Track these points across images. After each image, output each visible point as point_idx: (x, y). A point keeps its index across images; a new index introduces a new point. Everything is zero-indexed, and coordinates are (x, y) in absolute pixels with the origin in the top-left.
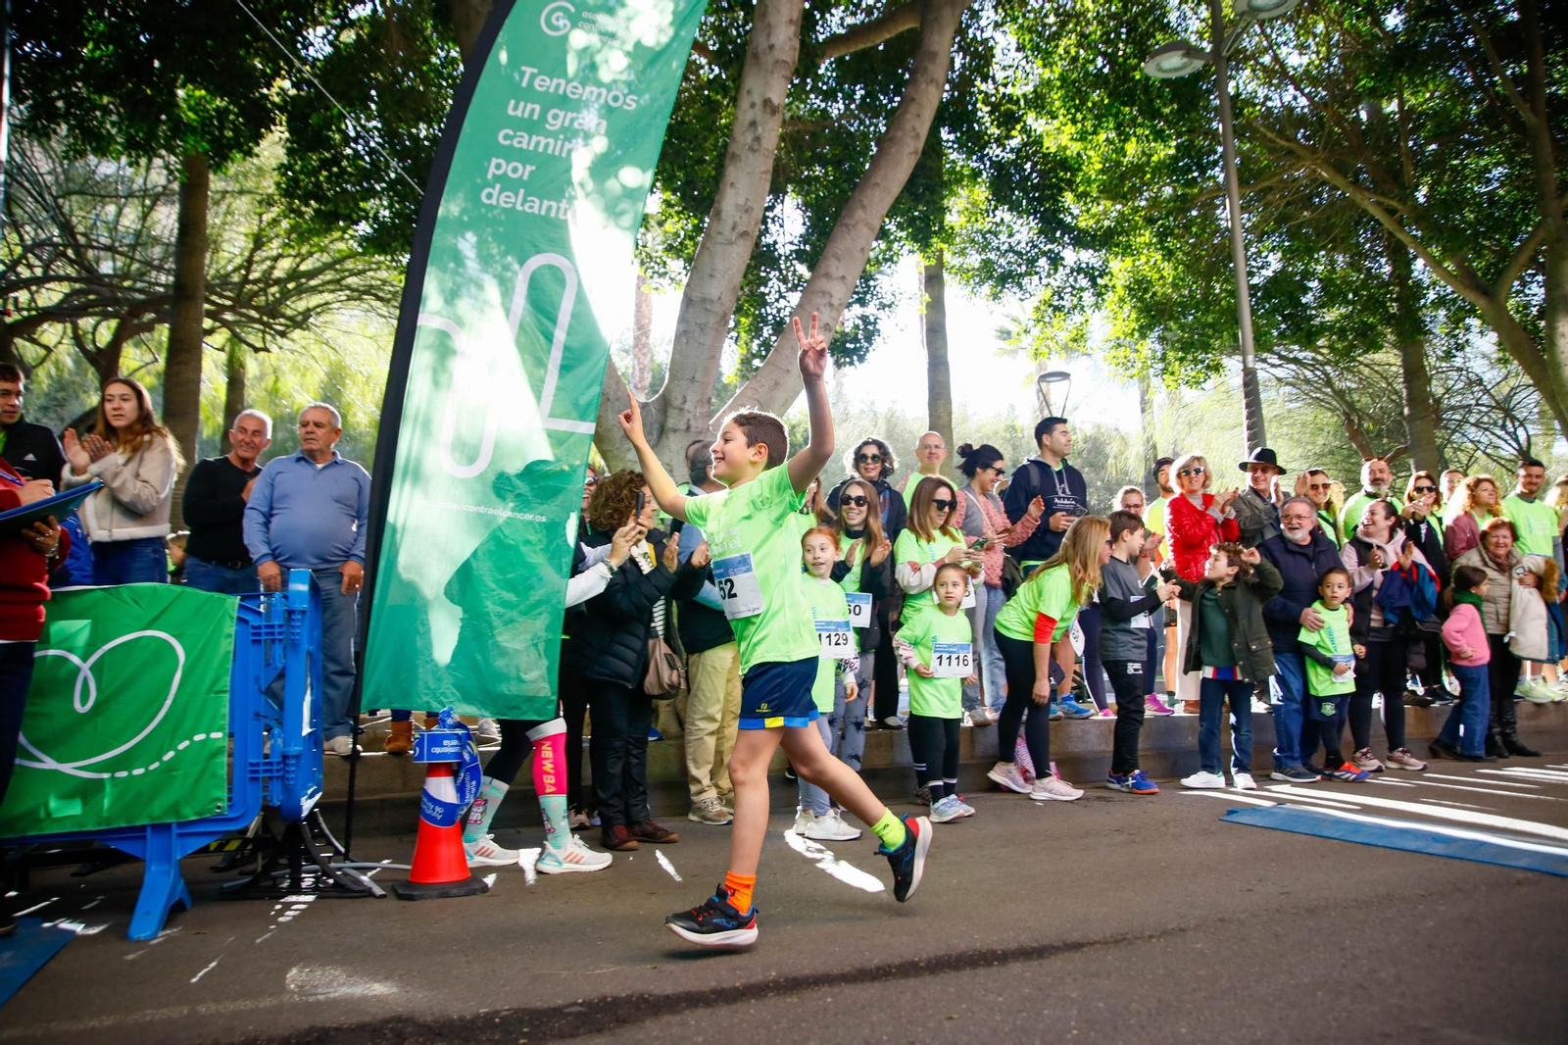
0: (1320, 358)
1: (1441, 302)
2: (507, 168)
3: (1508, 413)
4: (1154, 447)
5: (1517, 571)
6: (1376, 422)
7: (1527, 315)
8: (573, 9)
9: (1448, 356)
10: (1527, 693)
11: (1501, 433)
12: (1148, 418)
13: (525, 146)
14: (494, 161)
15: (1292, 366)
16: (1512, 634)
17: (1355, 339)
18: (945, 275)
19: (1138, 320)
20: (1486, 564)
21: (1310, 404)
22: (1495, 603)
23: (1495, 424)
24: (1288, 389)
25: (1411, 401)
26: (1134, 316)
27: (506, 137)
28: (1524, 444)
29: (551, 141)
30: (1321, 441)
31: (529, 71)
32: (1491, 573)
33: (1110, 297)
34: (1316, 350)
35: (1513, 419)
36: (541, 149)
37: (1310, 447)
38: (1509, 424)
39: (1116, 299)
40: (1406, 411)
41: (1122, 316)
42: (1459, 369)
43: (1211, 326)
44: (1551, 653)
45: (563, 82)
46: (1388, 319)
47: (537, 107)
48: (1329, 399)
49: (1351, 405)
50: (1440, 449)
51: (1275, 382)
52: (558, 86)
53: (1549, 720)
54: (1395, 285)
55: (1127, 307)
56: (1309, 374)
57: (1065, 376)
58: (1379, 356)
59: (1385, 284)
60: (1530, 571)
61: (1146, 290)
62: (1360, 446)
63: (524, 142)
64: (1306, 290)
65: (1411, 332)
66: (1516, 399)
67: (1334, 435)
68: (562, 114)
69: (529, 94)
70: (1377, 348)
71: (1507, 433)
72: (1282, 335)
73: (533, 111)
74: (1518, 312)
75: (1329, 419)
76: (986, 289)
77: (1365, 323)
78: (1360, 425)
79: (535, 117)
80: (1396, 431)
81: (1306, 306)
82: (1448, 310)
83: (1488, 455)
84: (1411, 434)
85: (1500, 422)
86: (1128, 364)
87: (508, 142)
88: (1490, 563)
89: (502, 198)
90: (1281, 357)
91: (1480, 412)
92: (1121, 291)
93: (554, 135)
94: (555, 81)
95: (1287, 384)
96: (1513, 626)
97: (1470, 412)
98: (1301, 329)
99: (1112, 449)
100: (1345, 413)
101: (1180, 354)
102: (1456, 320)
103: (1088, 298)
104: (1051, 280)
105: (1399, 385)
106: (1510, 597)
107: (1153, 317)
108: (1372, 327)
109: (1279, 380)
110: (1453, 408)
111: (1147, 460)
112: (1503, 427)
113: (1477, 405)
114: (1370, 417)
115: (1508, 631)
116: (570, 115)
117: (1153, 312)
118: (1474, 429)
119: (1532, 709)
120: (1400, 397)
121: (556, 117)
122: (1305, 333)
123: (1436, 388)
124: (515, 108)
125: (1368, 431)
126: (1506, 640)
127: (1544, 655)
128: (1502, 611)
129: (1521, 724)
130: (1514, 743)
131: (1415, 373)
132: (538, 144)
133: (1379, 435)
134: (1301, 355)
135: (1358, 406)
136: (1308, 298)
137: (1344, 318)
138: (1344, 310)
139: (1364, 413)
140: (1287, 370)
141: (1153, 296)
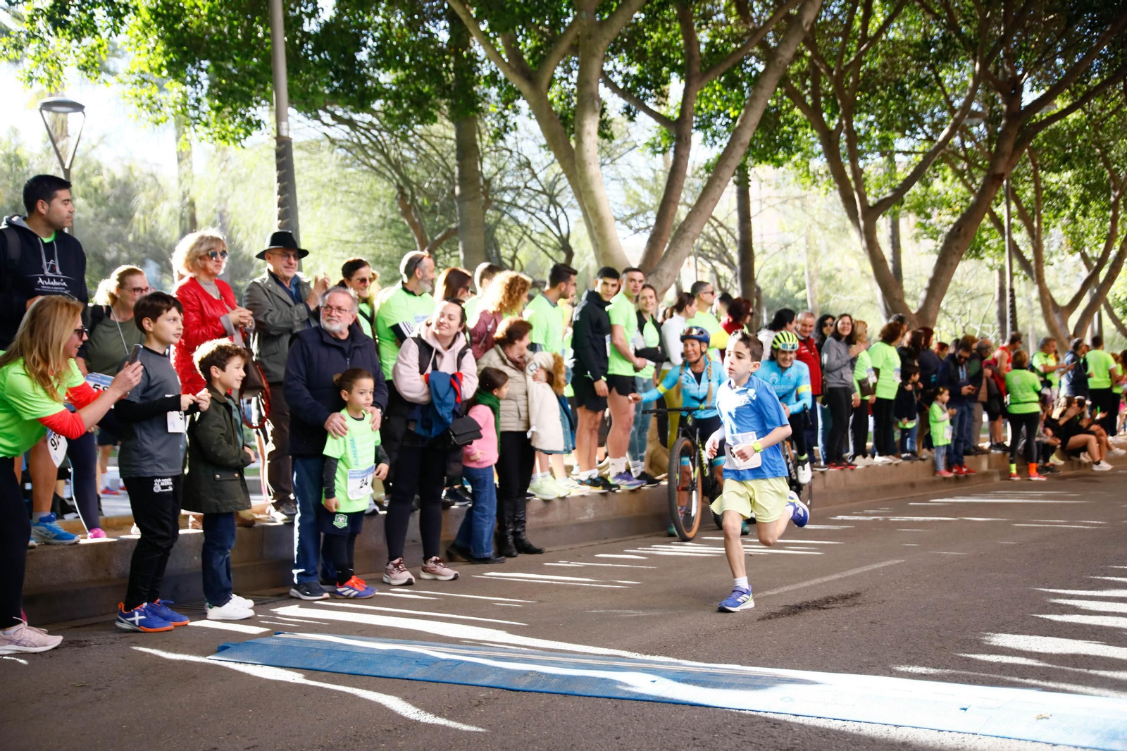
0: (376, 121)
1: (492, 79)
3: (553, 200)
4: (192, 204)
5: (531, 369)
6: (432, 197)
7: (569, 104)
9: (499, 135)
10: (537, 490)
11: (546, 219)
12: (185, 169)
15: (347, 128)
16: (533, 429)
17: (409, 106)
19: (166, 54)
20: (505, 363)
21: (364, 172)
22: (516, 401)
23: (541, 209)
24: (342, 152)
25: (463, 180)
26: (161, 48)
28: (564, 232)
30: (377, 212)
32: (509, 371)
33: (130, 20)
34: (373, 112)
35: (556, 204)
37: (366, 217)
38: (552, 209)
39: (140, 23)
40: (457, 190)
41: (144, 47)
42: (511, 152)
43: (253, 74)
44: (566, 444)
46: (444, 91)
48: (383, 169)
49: (405, 178)
50: (489, 231)
51: (327, 143)
54: (451, 55)
55: (154, 36)
56: (365, 141)
57: (78, 107)
58: (435, 128)
59: (442, 52)
60: (542, 367)
61: (177, 19)
62: (413, 224)
64: (359, 46)
65: (464, 109)
66: (558, 187)
67: (391, 207)
70: (435, 120)
71: (551, 218)
72: (335, 94)
74: (561, 99)
75: (385, 189)
77: (420, 92)
78: (413, 200)
80: (446, 210)
81: (362, 64)
82: (501, 88)
83: (533, 241)
84: (461, 215)
85: (545, 208)
86: (154, 106)
88: (509, 362)
90: (334, 117)
91: (530, 195)
92: (146, 17)
95: (341, 147)
96: (533, 421)
97: (519, 195)
98: (352, 90)
99: (141, 200)
100: (400, 188)
101: (217, 102)
103: (102, 17)
105: (452, 161)
106: (527, 394)
107: (185, 53)
108: (427, 97)
109: (333, 142)
110: (504, 190)
111: (182, 218)
112: (548, 212)
113: (526, 187)
114: (425, 193)
115: (528, 427)
117: (185, 47)
118: (522, 212)
120: (453, 174)
123: (487, 167)
125: (421, 208)
126: (529, 435)
127: (561, 447)
128: (523, 408)
129: (531, 521)
130: (522, 541)
133: (433, 211)
134: (356, 117)
135: (413, 178)
136: (363, 56)
137: (399, 82)
138: (400, 74)
139: (418, 184)
140: (340, 132)
141: (186, 25)
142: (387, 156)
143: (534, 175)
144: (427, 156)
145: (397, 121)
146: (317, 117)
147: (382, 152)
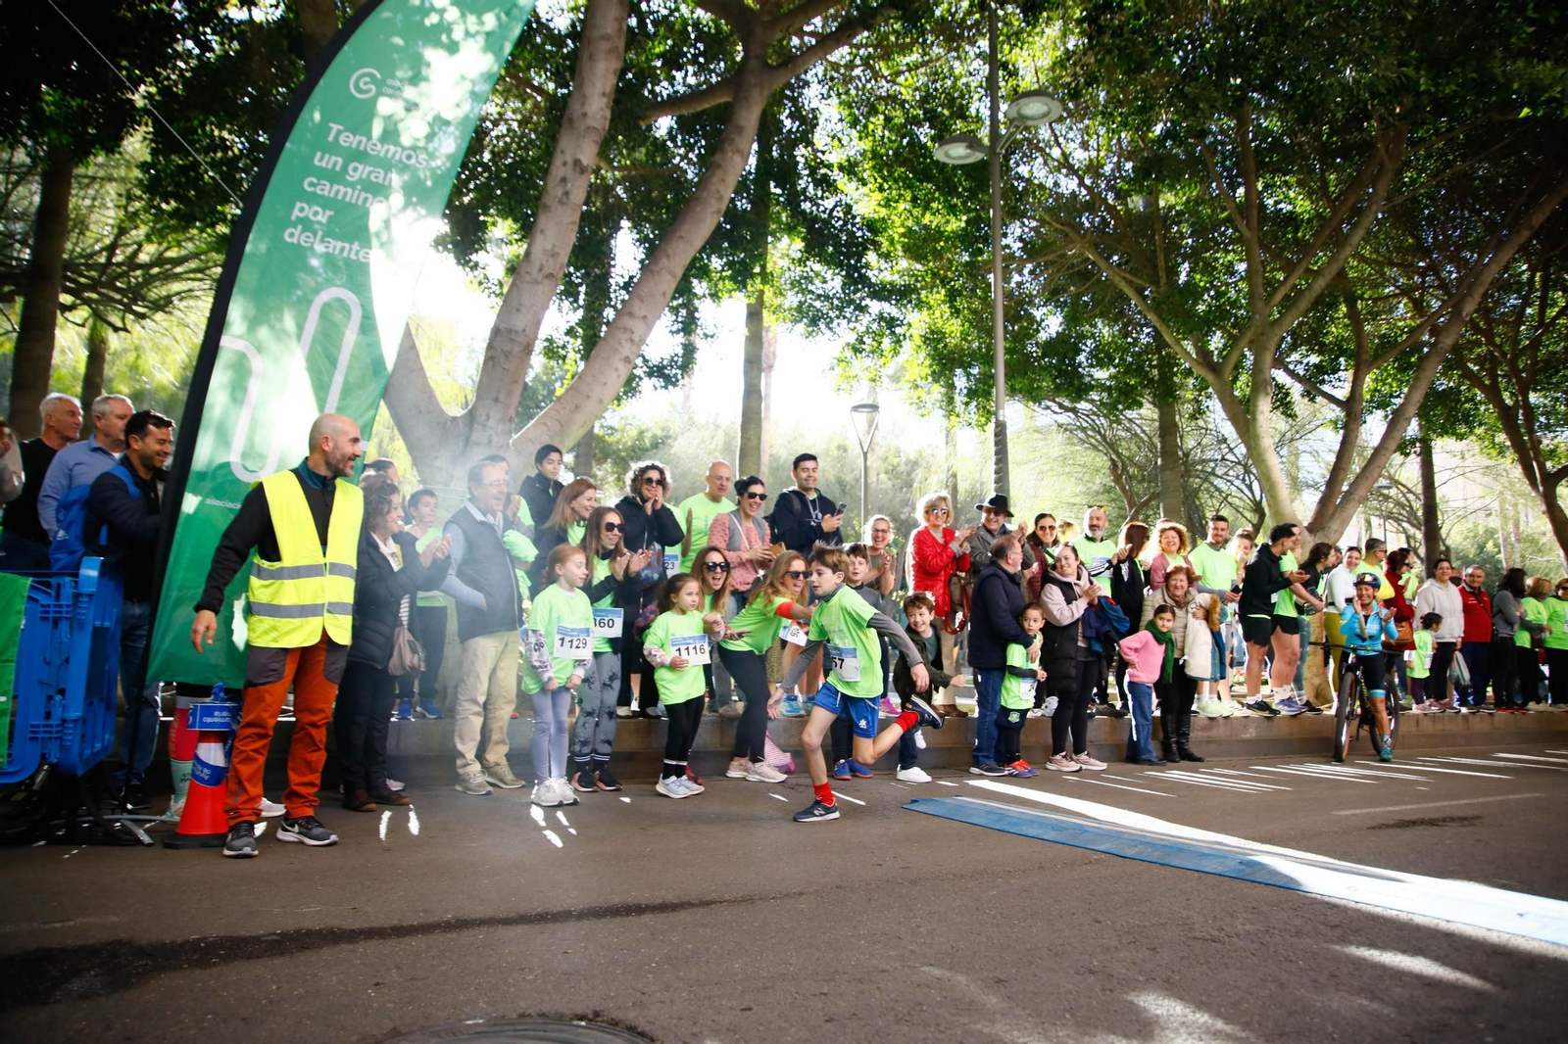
0: (1093, 408)
2: (309, 212)
3: (1247, 469)
5: (1192, 607)
6: (1140, 468)
8: (379, 76)
9: (1195, 416)
10: (1203, 709)
11: (1241, 485)
13: (326, 193)
14: (299, 205)
15: (1069, 414)
16: (1185, 658)
17: (1119, 396)
18: (765, 313)
21: (1084, 449)
24: (1066, 434)
25: (1164, 454)
26: (928, 362)
27: (311, 184)
29: (349, 190)
31: (335, 127)
33: (907, 344)
36: (340, 197)
38: (1247, 478)
39: (913, 347)
40: (1159, 461)
44: (1213, 673)
45: (364, 139)
46: (1148, 383)
47: (340, 160)
48: (1098, 446)
49: (1118, 453)
52: (360, 142)
53: (1219, 732)
54: (1153, 354)
55: (923, 354)
56: (1085, 425)
57: (875, 408)
58: (1143, 411)
60: (1201, 606)
61: (939, 341)
62: (1123, 490)
63: (326, 189)
64: (1078, 351)
65: (1166, 395)
68: (361, 167)
69: (334, 148)
70: (1140, 405)
72: (1059, 388)
73: (336, 163)
76: (801, 327)
77: (1127, 384)
78: (1124, 470)
79: (338, 169)
80: (1152, 479)
81: (1081, 365)
82: (1196, 380)
84: (1162, 482)
85: (1241, 476)
87: (311, 189)
88: (1170, 601)
89: (303, 238)
90: (1061, 406)
91: (1226, 466)
92: (918, 341)
93: (353, 185)
94: (358, 138)
95: (1066, 430)
97: (1219, 465)
100: (1112, 460)
102: (1202, 388)
103: (887, 344)
104: (857, 325)
105: (1156, 438)
106: (1185, 627)
108: (1134, 388)
109: (1060, 426)
110: (1204, 461)
112: (1243, 481)
113: (1223, 459)
114: (1135, 465)
115: (1183, 654)
116: (368, 169)
117: (945, 360)
118: (1220, 480)
119: (1207, 722)
120: (1156, 448)
121: (355, 170)
122: (1073, 386)
123: (1186, 443)
124: (321, 160)
126: (1181, 662)
127: (1208, 676)
128: (1180, 639)
129: (1197, 734)
130: (1185, 750)
131: (1168, 429)
132: (338, 192)
133: (1142, 480)
135: (1125, 453)
136: (1082, 358)
137: (1111, 378)
138: (1113, 370)
139: (1130, 459)
140: (1066, 418)
141: (946, 346)
142: (1104, 437)
143: (1231, 450)
144: (1136, 435)
145: (1110, 409)
146: (1048, 408)
147: (1099, 432)
